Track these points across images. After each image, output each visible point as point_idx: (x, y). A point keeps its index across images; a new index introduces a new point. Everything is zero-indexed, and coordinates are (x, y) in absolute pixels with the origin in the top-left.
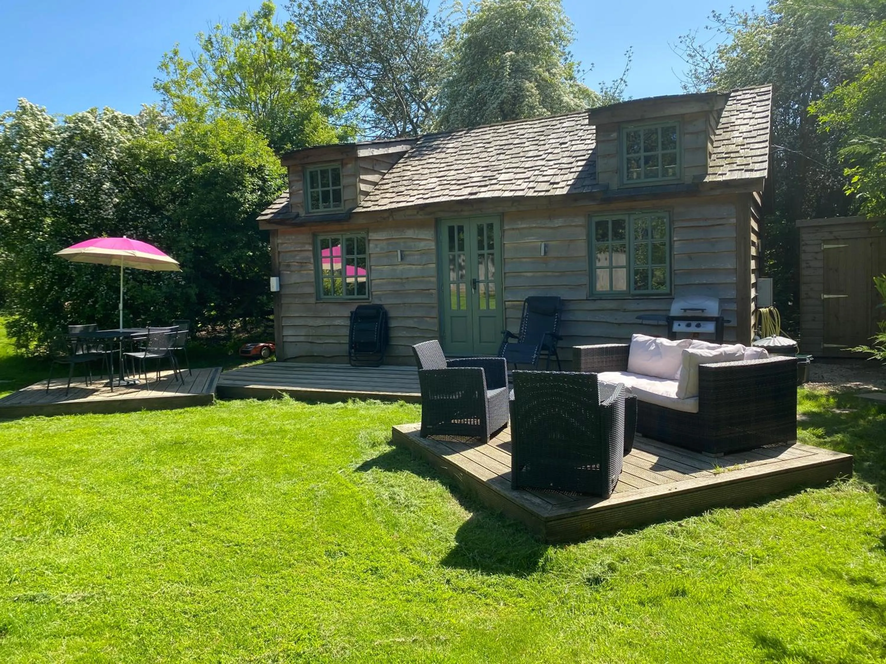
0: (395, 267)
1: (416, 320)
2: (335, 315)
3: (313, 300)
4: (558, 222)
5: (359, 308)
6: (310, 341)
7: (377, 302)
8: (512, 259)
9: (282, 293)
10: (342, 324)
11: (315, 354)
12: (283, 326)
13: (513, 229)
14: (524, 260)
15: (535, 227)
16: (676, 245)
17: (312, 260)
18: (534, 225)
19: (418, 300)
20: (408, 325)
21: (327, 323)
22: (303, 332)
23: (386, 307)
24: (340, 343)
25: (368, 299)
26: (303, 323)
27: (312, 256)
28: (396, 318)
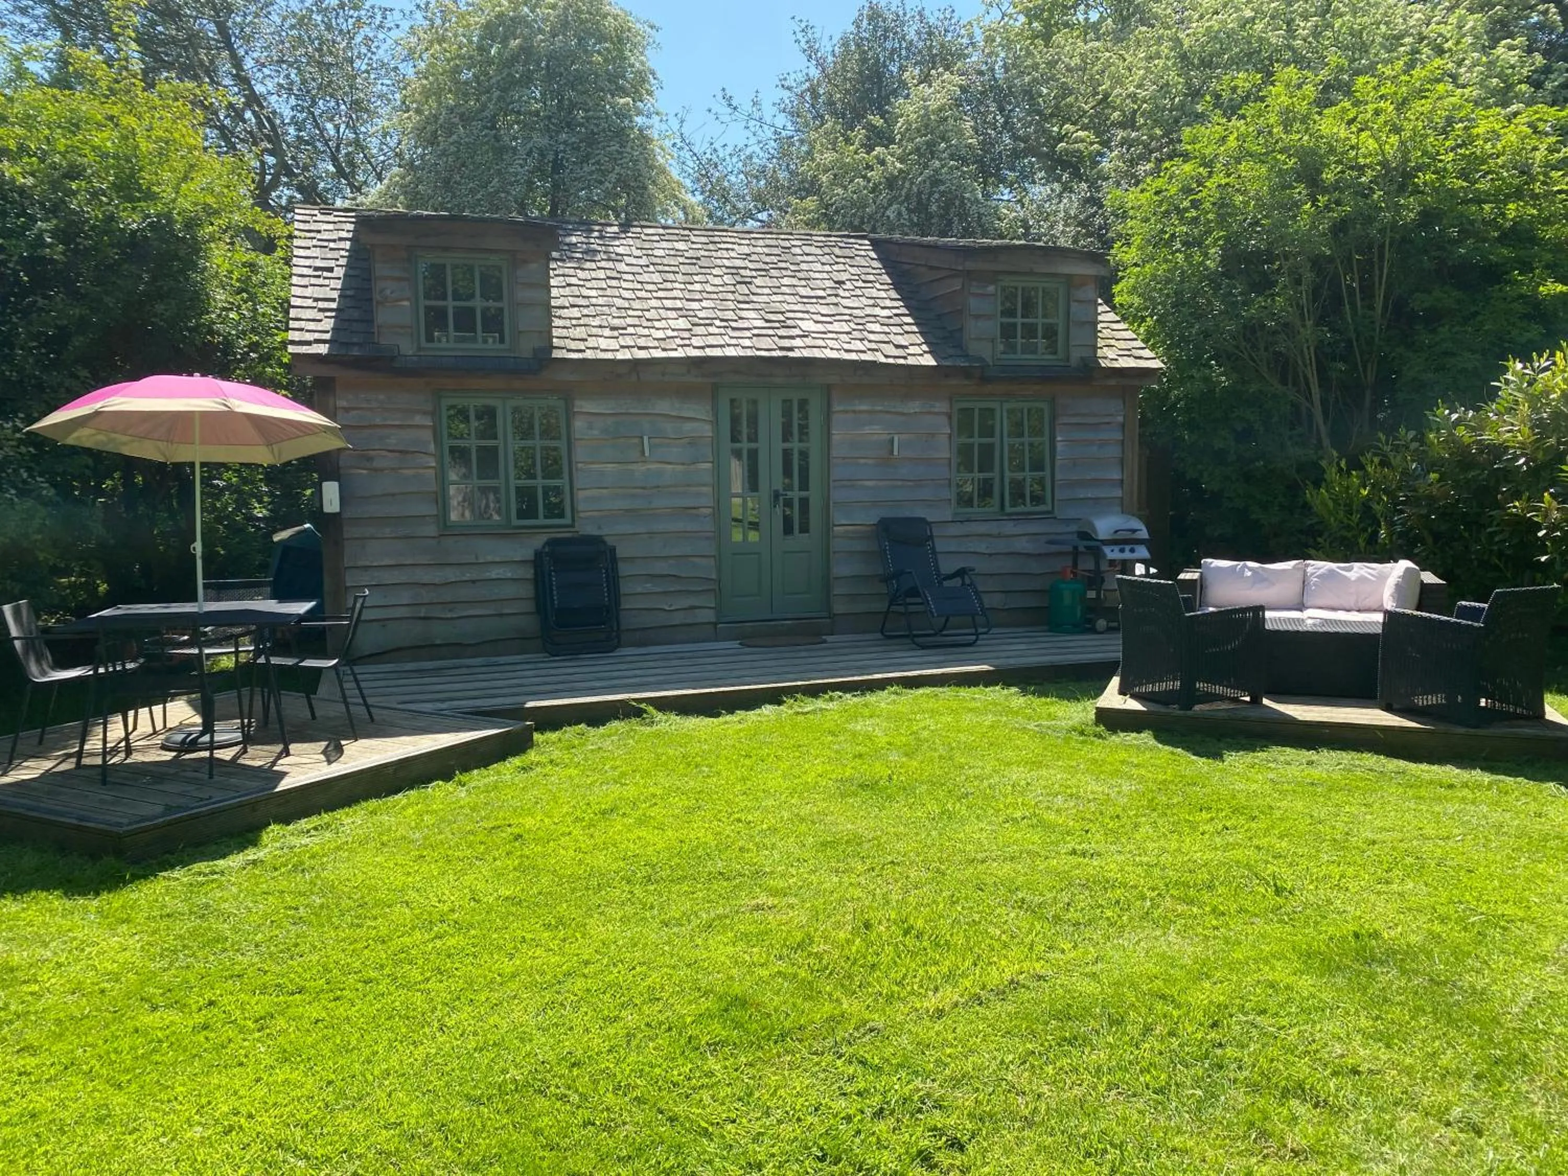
0: (631, 467)
1: (671, 561)
2: (490, 558)
3: (431, 530)
4: (914, 406)
5: (552, 543)
6: (422, 615)
7: (590, 530)
8: (844, 458)
9: (345, 516)
10: (509, 575)
11: (438, 642)
12: (347, 588)
13: (846, 412)
14: (862, 461)
15: (881, 411)
16: (1059, 447)
17: (432, 447)
18: (879, 408)
19: (680, 526)
20: (658, 572)
21: (467, 577)
22: (405, 597)
23: (610, 541)
24: (501, 615)
25: (572, 526)
26: (403, 579)
27: (431, 438)
28: (632, 559)
